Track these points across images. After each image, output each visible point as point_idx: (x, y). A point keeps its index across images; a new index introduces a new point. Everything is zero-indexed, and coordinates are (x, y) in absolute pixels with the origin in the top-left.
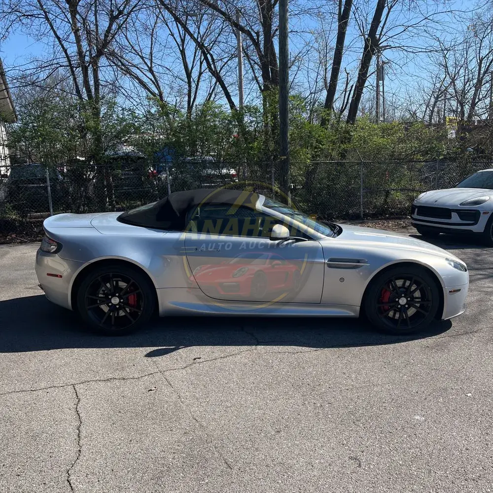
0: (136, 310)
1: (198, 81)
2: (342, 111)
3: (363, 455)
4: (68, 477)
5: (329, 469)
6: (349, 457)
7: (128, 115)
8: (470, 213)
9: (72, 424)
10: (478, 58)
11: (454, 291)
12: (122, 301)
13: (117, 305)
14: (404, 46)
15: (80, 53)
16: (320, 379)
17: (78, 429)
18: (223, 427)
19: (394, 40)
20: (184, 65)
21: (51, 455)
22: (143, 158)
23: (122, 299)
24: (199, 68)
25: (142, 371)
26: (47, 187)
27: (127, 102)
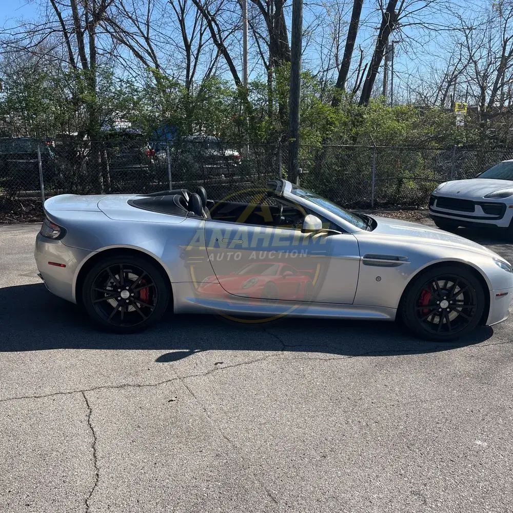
0: (148, 306)
1: (198, 54)
2: (355, 91)
3: (426, 489)
4: (87, 509)
5: (390, 507)
6: (411, 492)
7: (126, 88)
8: (495, 206)
9: (85, 440)
10: (502, 39)
11: (501, 295)
12: (132, 295)
13: (127, 299)
14: (424, 23)
15: (75, 17)
16: (361, 392)
17: (93, 448)
18: (259, 448)
19: (415, 16)
20: (183, 36)
21: (64, 479)
22: (141, 135)
23: (132, 293)
24: (199, 39)
25: (159, 376)
26: (37, 164)
27: (126, 73)
